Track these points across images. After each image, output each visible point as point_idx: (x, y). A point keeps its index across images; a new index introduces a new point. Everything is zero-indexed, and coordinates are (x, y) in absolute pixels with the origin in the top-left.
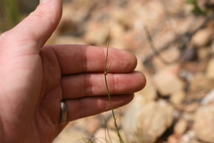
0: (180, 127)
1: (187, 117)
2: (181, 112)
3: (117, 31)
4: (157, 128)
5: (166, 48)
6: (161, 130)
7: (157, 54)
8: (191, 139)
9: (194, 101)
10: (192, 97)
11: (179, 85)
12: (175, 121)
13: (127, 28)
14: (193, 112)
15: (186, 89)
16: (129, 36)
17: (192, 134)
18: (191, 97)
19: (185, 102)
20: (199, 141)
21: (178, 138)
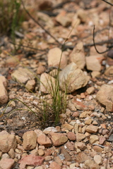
0: (90, 90)
1: (96, 86)
2: (94, 82)
3: (76, 21)
4: (77, 84)
9: (104, 80)
10: (104, 77)
11: (99, 67)
12: (88, 86)
13: (82, 23)
14: (100, 85)
15: (102, 72)
17: (94, 96)
20: (97, 101)
21: (86, 96)
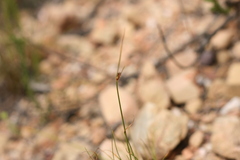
0: (196, 139)
1: (204, 127)
2: (198, 122)
3: (126, 29)
4: (170, 141)
5: (181, 50)
6: (175, 143)
7: (171, 56)
8: (208, 153)
9: (212, 110)
10: (210, 105)
11: (195, 92)
12: (190, 132)
13: (138, 27)
14: (210, 123)
15: (203, 97)
16: (139, 35)
17: (209, 147)
18: (208, 105)
19: (201, 111)
20: (217, 155)
21: (193, 152)
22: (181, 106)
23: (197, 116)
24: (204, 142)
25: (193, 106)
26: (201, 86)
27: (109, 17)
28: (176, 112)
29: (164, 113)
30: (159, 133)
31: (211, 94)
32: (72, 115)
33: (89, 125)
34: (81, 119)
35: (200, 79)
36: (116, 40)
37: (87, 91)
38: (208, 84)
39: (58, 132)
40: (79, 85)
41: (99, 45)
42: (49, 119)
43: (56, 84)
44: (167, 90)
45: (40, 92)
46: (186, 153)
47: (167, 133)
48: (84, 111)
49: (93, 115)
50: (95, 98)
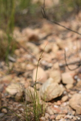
0: (64, 98)
1: (70, 95)
2: (68, 93)
3: (55, 48)
4: (54, 95)
5: (73, 64)
6: (56, 96)
7: (67, 65)
8: (66, 105)
9: (76, 90)
10: (75, 88)
11: (72, 81)
12: (63, 95)
13: (60, 49)
14: (72, 94)
15: (74, 85)
16: (60, 52)
17: (68, 103)
19: (71, 89)
20: (70, 106)
21: (62, 103)
22: (64, 85)
23: (69, 91)
24: (67, 100)
25: (69, 86)
26: (76, 80)
27: (51, 41)
28: (61, 86)
29: (56, 84)
30: (50, 90)
31: (78, 84)
32: (20, 74)
33: (26, 80)
34: (24, 77)
35: (76, 77)
36: (50, 51)
37: (30, 67)
38: (79, 80)
39: (13, 78)
40: (28, 64)
41: (42, 51)
42: (11, 72)
43: (19, 60)
44: (61, 76)
45: (11, 61)
46: (59, 102)
47: (54, 91)
48: (26, 74)
49: (29, 77)
50: (32, 71)
